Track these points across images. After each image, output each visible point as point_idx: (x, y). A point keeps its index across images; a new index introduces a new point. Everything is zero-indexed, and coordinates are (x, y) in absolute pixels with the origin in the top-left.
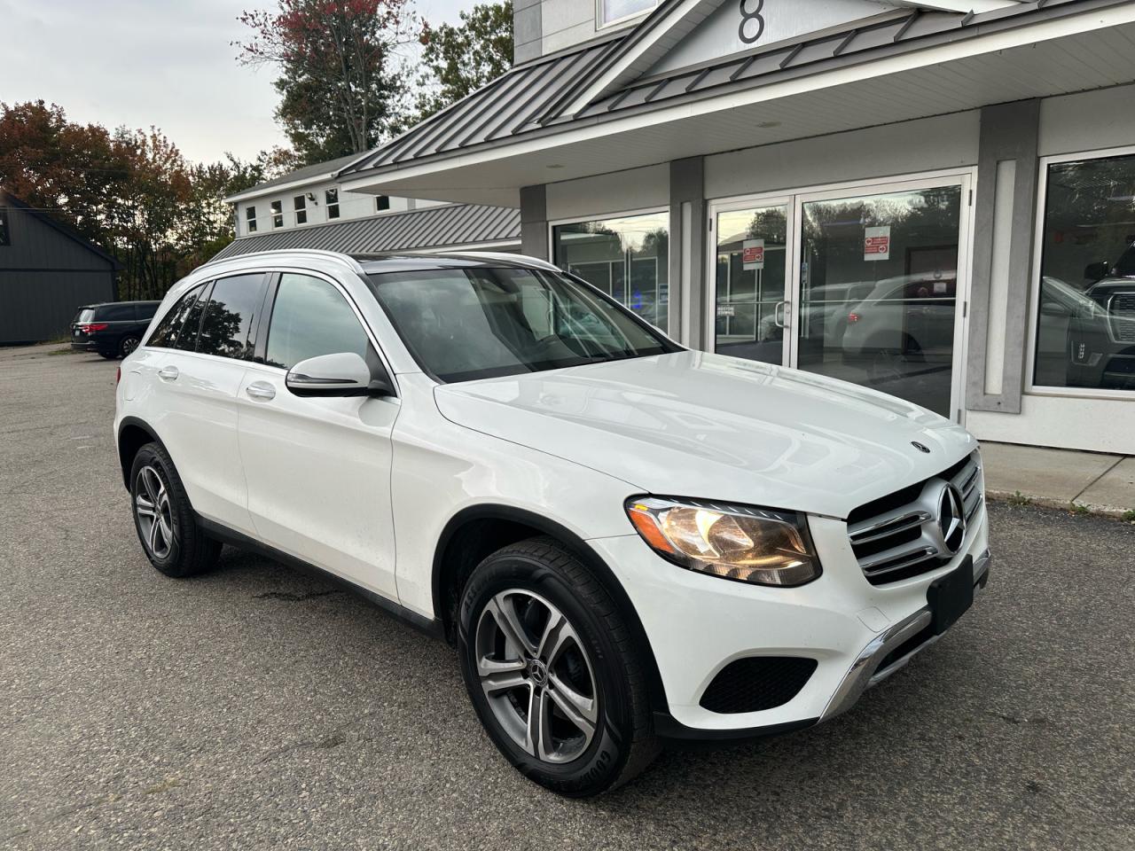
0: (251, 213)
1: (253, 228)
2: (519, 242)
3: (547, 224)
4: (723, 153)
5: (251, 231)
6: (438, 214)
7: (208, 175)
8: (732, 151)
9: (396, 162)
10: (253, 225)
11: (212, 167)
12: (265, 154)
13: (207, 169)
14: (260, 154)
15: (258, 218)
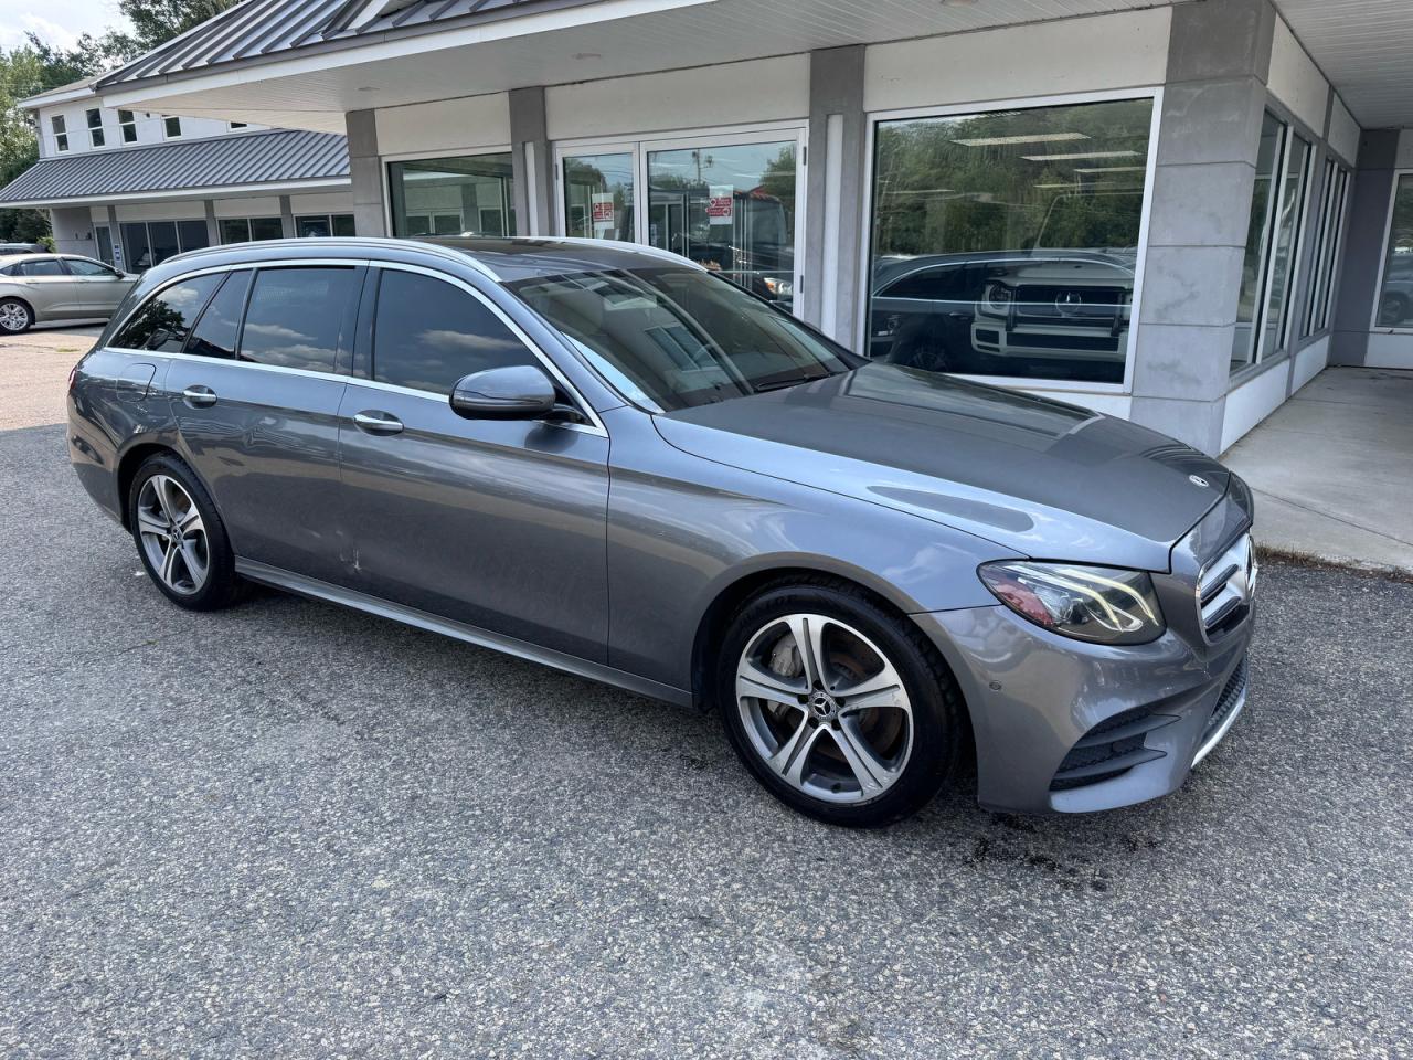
0: (59, 123)
1: (64, 146)
2: (348, 181)
3: (380, 161)
4: (564, 84)
5: (61, 150)
6: (249, 142)
7: (10, 64)
8: (574, 83)
9: (163, 75)
10: (63, 142)
11: (17, 53)
12: (89, 37)
13: (8, 55)
14: (81, 38)
15: (69, 132)
